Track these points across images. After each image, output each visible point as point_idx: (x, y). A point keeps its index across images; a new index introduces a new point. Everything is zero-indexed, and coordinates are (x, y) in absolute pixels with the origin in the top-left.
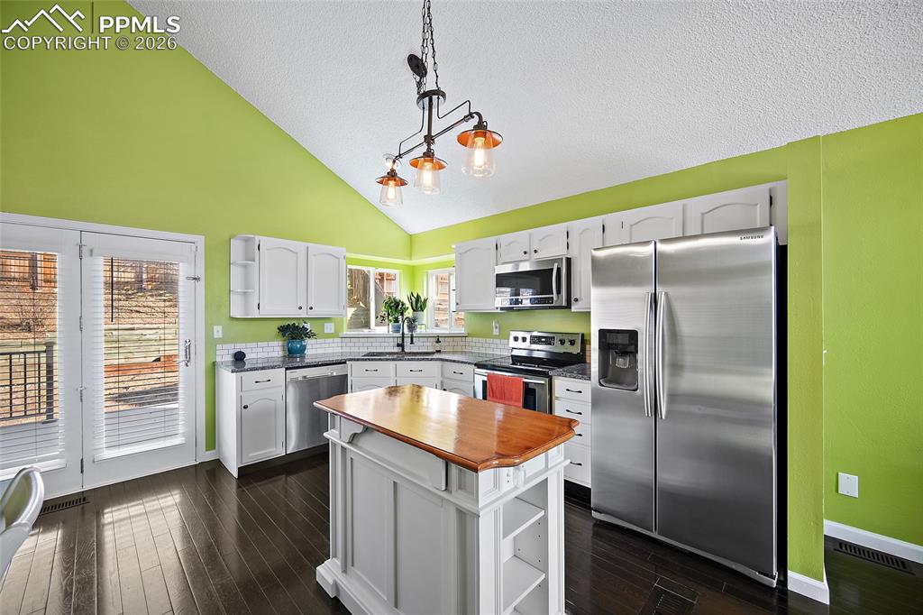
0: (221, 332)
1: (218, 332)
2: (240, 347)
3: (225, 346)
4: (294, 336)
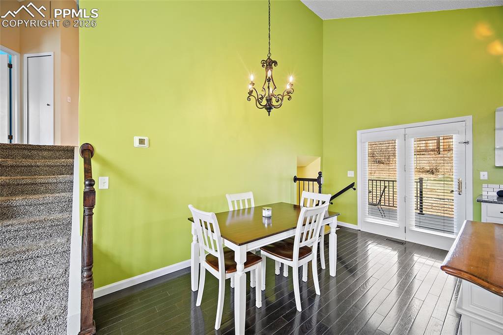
3: (490, 185)
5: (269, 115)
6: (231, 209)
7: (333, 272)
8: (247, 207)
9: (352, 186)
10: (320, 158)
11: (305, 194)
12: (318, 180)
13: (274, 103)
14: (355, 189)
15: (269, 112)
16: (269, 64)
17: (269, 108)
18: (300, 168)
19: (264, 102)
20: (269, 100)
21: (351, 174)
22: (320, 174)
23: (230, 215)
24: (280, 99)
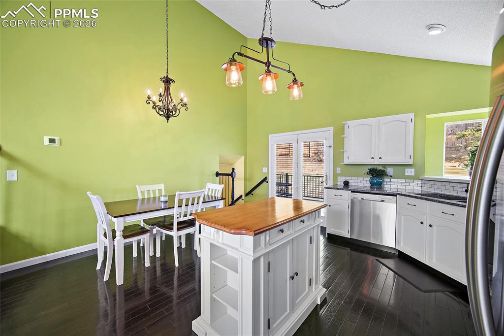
0: (340, 171)
1: (339, 170)
2: (347, 179)
3: (342, 178)
4: (377, 174)
5: (168, 122)
6: (140, 197)
8: (152, 196)
9: (265, 179)
10: (243, 157)
12: (231, 175)
13: (171, 112)
14: (267, 182)
15: (168, 120)
16: (167, 81)
17: (168, 117)
19: (163, 112)
21: (265, 170)
22: (233, 170)
23: (139, 202)
24: (177, 110)
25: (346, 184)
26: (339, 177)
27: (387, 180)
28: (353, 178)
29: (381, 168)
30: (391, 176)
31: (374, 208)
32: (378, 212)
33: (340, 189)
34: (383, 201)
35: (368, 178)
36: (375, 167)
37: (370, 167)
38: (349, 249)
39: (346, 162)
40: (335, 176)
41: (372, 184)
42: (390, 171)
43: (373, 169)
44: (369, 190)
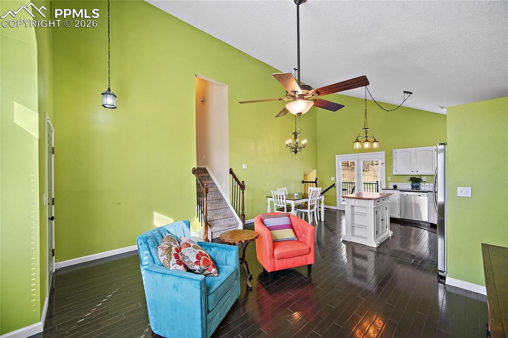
1: (389, 179)
2: (396, 184)
3: (392, 183)
4: (416, 181)
5: (296, 155)
7: (323, 220)
9: (333, 185)
10: (316, 170)
11: (310, 188)
12: (315, 182)
13: (298, 150)
14: (335, 188)
16: (296, 134)
17: (296, 152)
18: (305, 176)
19: (294, 150)
20: (296, 149)
21: (333, 179)
22: (316, 179)
24: (300, 148)
25: (395, 187)
26: (389, 183)
27: (422, 184)
28: (400, 183)
29: (418, 177)
30: (425, 182)
31: (415, 200)
32: (417, 202)
33: (391, 190)
34: (420, 196)
35: (410, 183)
36: (414, 177)
37: (411, 177)
38: (399, 225)
39: (394, 173)
40: (387, 182)
41: (413, 187)
42: (424, 179)
43: (413, 178)
44: (410, 190)
